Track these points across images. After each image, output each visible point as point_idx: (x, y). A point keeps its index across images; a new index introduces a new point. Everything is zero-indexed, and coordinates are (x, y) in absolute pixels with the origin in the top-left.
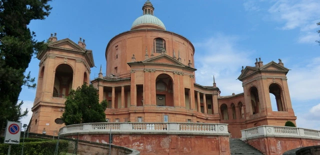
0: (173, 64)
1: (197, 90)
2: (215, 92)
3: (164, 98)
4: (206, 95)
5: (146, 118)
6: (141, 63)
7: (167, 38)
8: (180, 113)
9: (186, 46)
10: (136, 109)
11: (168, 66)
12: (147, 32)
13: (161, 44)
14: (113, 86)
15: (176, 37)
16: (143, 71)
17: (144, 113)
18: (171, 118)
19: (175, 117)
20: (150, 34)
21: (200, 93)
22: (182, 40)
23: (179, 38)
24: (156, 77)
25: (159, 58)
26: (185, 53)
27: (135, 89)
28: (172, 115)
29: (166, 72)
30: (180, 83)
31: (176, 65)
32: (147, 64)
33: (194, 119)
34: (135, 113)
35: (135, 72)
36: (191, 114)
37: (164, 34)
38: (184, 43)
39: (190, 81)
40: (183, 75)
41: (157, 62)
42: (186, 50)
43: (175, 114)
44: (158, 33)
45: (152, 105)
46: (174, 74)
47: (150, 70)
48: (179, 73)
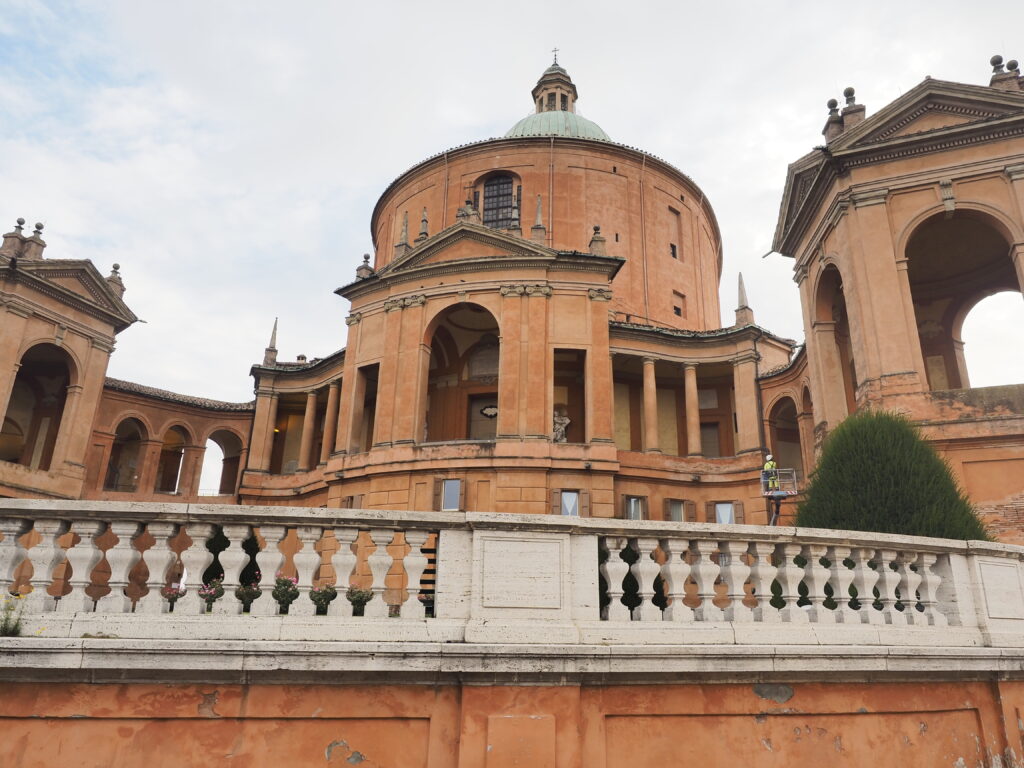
0: (500, 256)
1: (636, 349)
2: (745, 347)
4: (701, 368)
5: (373, 499)
6: (377, 281)
7: (528, 162)
8: (517, 463)
9: (630, 179)
10: (346, 467)
11: (478, 271)
12: (450, 164)
13: (506, 192)
14: (308, 386)
15: (571, 151)
16: (383, 310)
17: (367, 478)
18: (473, 489)
19: (493, 486)
20: (461, 167)
21: (660, 365)
22: (605, 156)
23: (589, 153)
24: (428, 322)
25: (443, 244)
26: (620, 208)
27: (355, 385)
28: (480, 477)
29: (468, 296)
30: (531, 329)
31: (511, 256)
32: (395, 280)
33: (602, 486)
34: (342, 481)
35: (359, 321)
36: (581, 466)
37: (516, 151)
38: (615, 168)
39: (589, 314)
40: (548, 296)
41: (429, 263)
42: (630, 195)
43: (494, 470)
44: (493, 154)
45: (399, 442)
46: (503, 295)
47: (404, 300)
48: (528, 289)
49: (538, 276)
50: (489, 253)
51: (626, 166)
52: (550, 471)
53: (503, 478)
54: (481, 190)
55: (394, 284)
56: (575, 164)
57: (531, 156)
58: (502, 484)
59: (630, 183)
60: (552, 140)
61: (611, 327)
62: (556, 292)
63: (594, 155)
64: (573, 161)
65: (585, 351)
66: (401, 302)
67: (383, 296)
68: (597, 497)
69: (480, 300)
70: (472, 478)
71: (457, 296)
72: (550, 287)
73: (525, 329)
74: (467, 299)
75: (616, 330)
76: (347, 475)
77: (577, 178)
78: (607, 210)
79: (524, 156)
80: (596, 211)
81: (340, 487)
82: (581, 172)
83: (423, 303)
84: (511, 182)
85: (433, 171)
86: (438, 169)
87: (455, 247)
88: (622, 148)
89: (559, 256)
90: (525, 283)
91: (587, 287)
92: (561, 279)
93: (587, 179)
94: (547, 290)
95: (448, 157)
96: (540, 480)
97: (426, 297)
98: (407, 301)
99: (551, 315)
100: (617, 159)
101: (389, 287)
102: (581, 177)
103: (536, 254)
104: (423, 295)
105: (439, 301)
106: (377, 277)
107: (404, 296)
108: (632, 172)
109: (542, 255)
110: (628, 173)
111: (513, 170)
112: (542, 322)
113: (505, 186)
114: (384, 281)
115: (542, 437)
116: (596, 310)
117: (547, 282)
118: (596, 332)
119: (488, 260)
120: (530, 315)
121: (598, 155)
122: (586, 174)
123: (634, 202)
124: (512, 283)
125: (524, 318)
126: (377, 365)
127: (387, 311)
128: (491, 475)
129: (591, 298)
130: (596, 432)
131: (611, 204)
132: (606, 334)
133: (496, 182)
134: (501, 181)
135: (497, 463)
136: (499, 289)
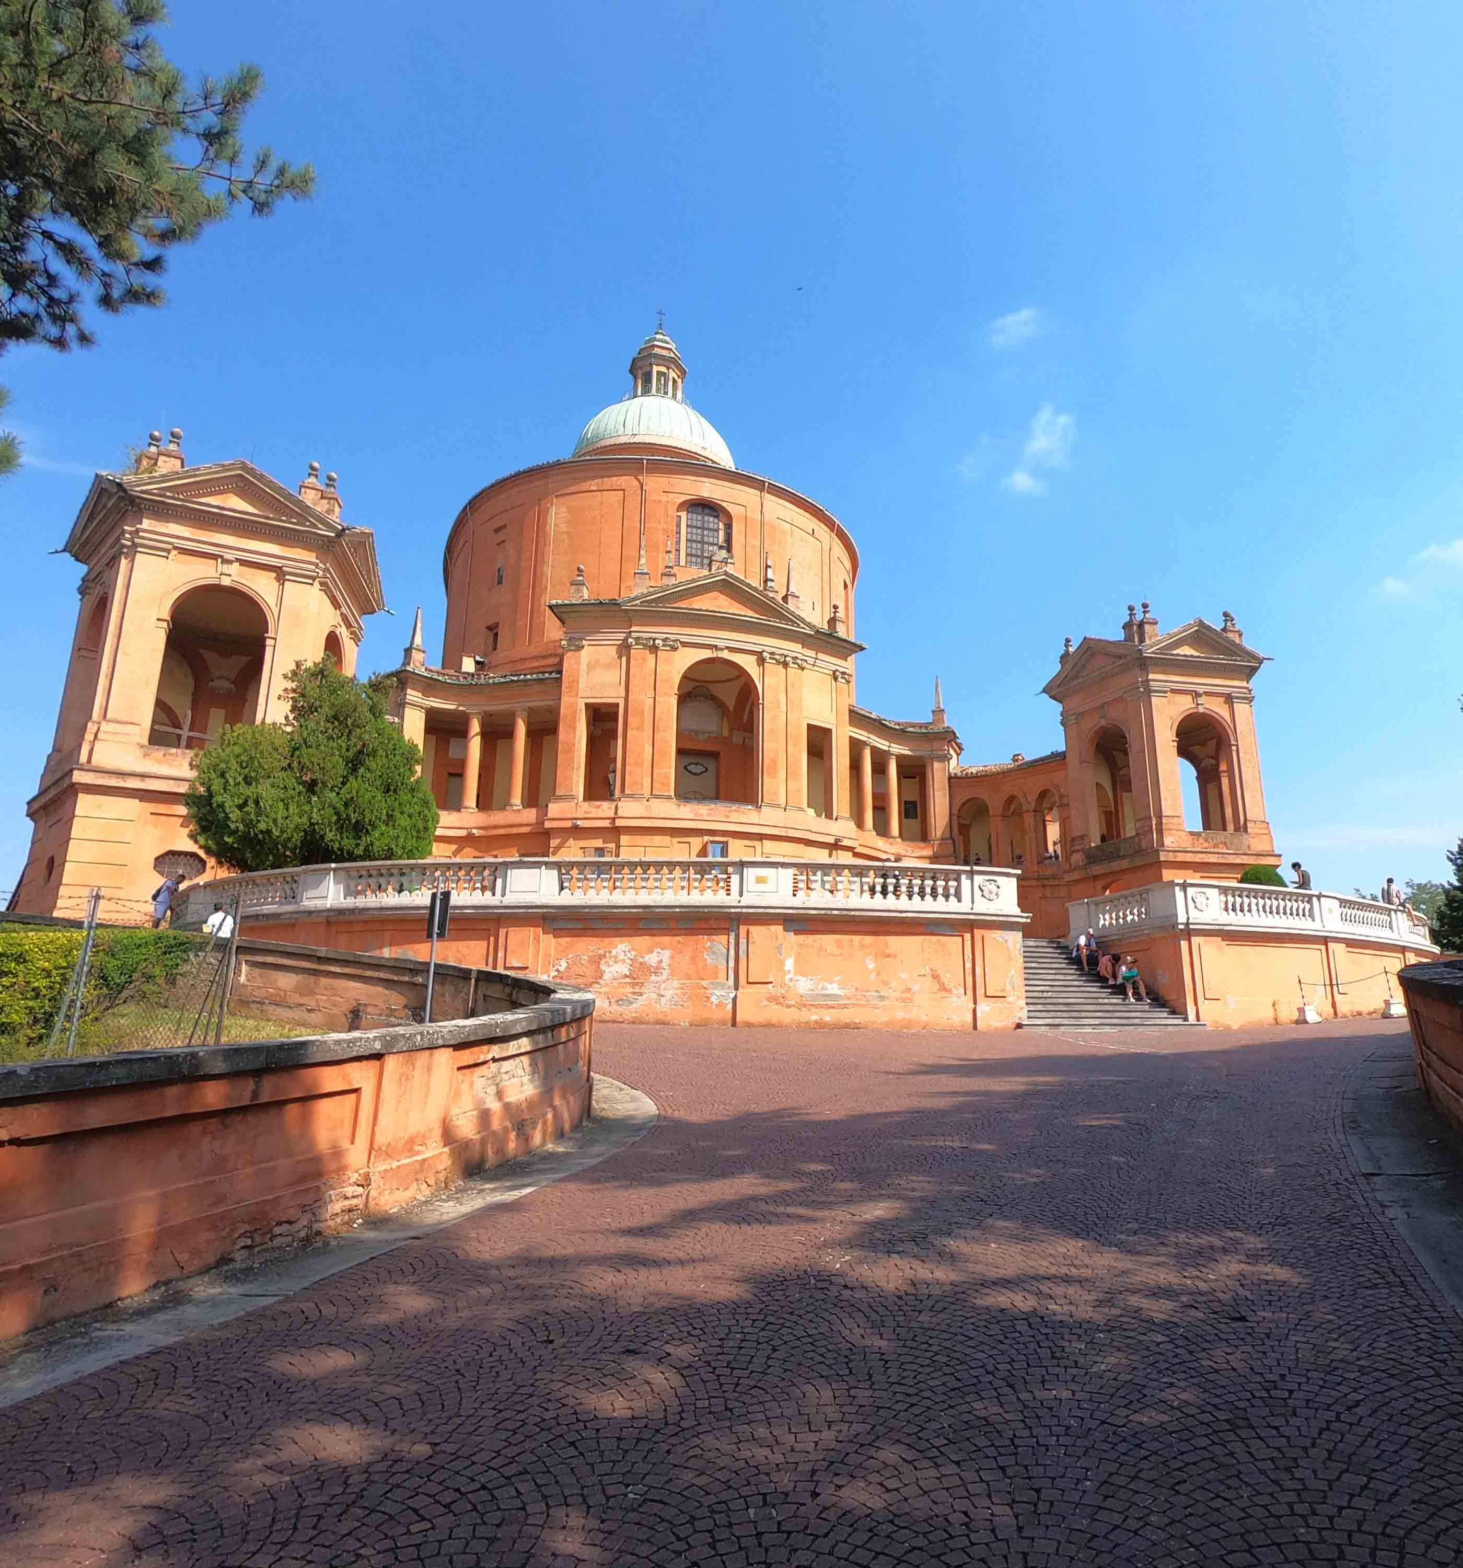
1: (863, 735)
2: (939, 747)
3: (712, 767)
4: (900, 758)
5: (625, 854)
6: (616, 609)
7: (739, 500)
8: (783, 832)
9: (824, 545)
10: (582, 815)
11: (738, 627)
13: (711, 526)
15: (779, 501)
16: (622, 643)
17: (621, 830)
18: (740, 853)
19: (758, 854)
20: (663, 482)
21: (875, 751)
22: (807, 515)
23: (794, 508)
24: (682, 671)
25: (702, 589)
26: (816, 575)
27: (582, 722)
28: (745, 842)
29: (726, 651)
30: (789, 701)
31: (774, 622)
32: (640, 615)
34: (577, 830)
35: (583, 648)
36: (830, 840)
37: (727, 484)
38: (813, 530)
39: (834, 694)
40: (803, 669)
41: (680, 607)
43: (760, 837)
46: (763, 660)
47: (654, 640)
48: (788, 659)
49: (794, 648)
51: (822, 531)
52: (808, 843)
53: (768, 846)
54: (683, 515)
55: (638, 619)
56: (783, 515)
57: (743, 495)
58: (767, 851)
59: (823, 550)
60: (766, 485)
61: (851, 711)
62: (808, 666)
63: (798, 511)
64: (781, 512)
65: (831, 730)
67: (625, 628)
71: (714, 650)
72: (805, 661)
73: (783, 698)
74: (725, 655)
75: (857, 718)
76: (583, 824)
77: (784, 533)
78: (807, 574)
79: (736, 492)
80: (798, 573)
82: (788, 527)
83: (677, 649)
84: (718, 517)
87: (711, 596)
88: (821, 510)
89: (817, 632)
90: (786, 652)
91: (834, 669)
92: (812, 654)
93: (792, 535)
94: (804, 664)
95: (647, 464)
96: (799, 851)
97: (681, 643)
98: (657, 642)
100: (815, 521)
101: (630, 620)
102: (787, 532)
103: (798, 626)
104: (677, 639)
105: (697, 650)
106: (618, 605)
107: (653, 635)
108: (825, 537)
109: (803, 628)
110: (822, 538)
111: (724, 504)
112: (798, 693)
113: (711, 520)
114: (626, 612)
115: (801, 809)
116: (840, 692)
117: (802, 655)
118: (839, 714)
119: (751, 620)
120: (788, 685)
121: (801, 511)
122: (791, 530)
123: (825, 570)
124: (774, 650)
125: (783, 689)
126: (615, 706)
127: (627, 647)
128: (756, 841)
130: (838, 808)
132: (847, 716)
133: (700, 511)
134: (708, 512)
135: (764, 830)
136: (761, 653)
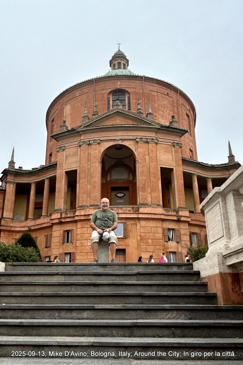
0: (135, 124)
1: (190, 170)
3: (127, 193)
5: (79, 231)
6: (74, 132)
7: (133, 86)
8: (150, 216)
9: (174, 99)
10: (63, 216)
11: (125, 130)
12: (96, 84)
13: (122, 99)
14: (32, 180)
15: (151, 84)
16: (78, 145)
17: (76, 222)
18: (130, 227)
19: (138, 227)
20: (101, 85)
21: (200, 179)
22: (164, 88)
23: (158, 86)
24: (102, 152)
25: (108, 117)
26: (171, 111)
27: (64, 179)
28: (132, 222)
29: (120, 141)
30: (150, 158)
31: (141, 125)
32: (84, 132)
33: (184, 228)
34: (61, 223)
35: (64, 150)
36: (175, 218)
37: (127, 81)
38: (168, 93)
39: (173, 153)
40: (157, 144)
41: (101, 125)
42: (173, 106)
43: (139, 219)
44: (117, 81)
45: (91, 206)
46: (137, 142)
48: (148, 140)
49: (152, 135)
50: (130, 123)
51: (172, 93)
52: (163, 220)
53: (143, 223)
54: (111, 97)
55: (83, 134)
56: (152, 90)
57: (134, 84)
58: (143, 225)
59: (173, 101)
60: (144, 78)
61: (182, 160)
62: (160, 142)
63: (160, 86)
64: (151, 88)
65: (173, 169)
66: (88, 142)
67: (78, 139)
68: (182, 232)
69: (126, 143)
70: (129, 222)
71: (115, 141)
72: (158, 140)
73: (147, 157)
74: (120, 143)
75: (185, 162)
76: (63, 220)
77: (154, 96)
78: (166, 111)
79: (131, 84)
80: (162, 111)
81: (59, 226)
82: (155, 94)
83: (99, 143)
84: (125, 95)
85: (87, 87)
86: (89, 86)
87: (113, 119)
88: (171, 85)
89: (162, 126)
90: (147, 138)
91: (172, 142)
92: (161, 137)
93: (158, 96)
94: (157, 141)
95: (95, 81)
96: (159, 224)
97: (100, 141)
98: (90, 142)
99: (158, 152)
100: (169, 90)
101: (80, 135)
102: (155, 95)
103: (152, 125)
104: (99, 139)
105: (107, 143)
106: (75, 130)
107: (89, 140)
108: (174, 96)
109: (155, 126)
110: (172, 96)
111: (127, 89)
112: (155, 155)
113: (122, 96)
114: (78, 132)
115: (159, 205)
116: (176, 152)
117: (156, 138)
118: (177, 161)
119: (130, 126)
120: (150, 152)
121: (162, 87)
122: (158, 95)
123: (175, 109)
124: (142, 137)
125: (147, 153)
126: (76, 171)
127: (80, 146)
128: (137, 221)
129: (174, 146)
130: (180, 204)
131: (167, 109)
132: (181, 162)
133: (118, 94)
134: (120, 94)
135: (140, 216)
136: (136, 139)
